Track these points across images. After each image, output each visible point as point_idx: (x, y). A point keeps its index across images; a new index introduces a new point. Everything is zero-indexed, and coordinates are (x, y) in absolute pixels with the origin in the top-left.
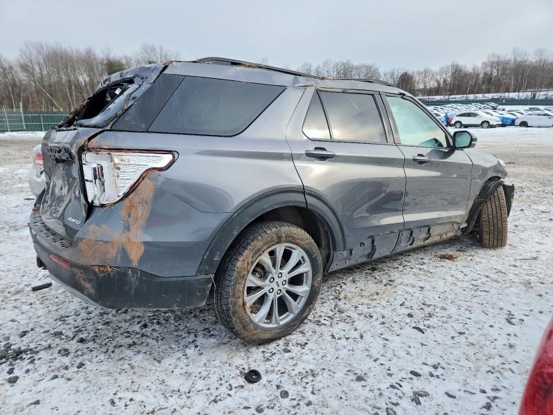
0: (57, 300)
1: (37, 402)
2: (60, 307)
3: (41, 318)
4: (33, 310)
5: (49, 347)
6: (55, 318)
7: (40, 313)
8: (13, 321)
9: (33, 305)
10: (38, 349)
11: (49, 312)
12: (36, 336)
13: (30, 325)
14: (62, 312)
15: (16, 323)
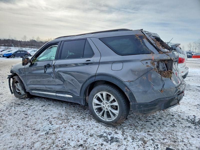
0: (171, 136)
1: (189, 110)
2: (171, 131)
3: (181, 131)
4: (183, 137)
5: (182, 119)
6: (176, 128)
7: (180, 134)
8: (193, 137)
9: (182, 140)
10: (186, 120)
11: (176, 132)
12: (185, 124)
13: (186, 131)
14: (172, 129)
15: (192, 135)
